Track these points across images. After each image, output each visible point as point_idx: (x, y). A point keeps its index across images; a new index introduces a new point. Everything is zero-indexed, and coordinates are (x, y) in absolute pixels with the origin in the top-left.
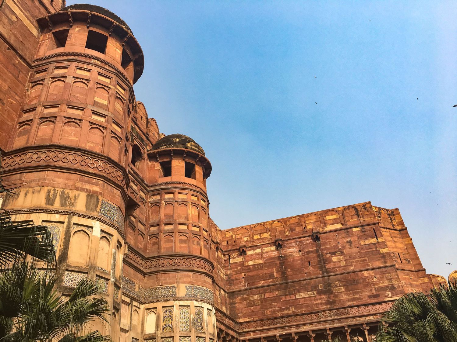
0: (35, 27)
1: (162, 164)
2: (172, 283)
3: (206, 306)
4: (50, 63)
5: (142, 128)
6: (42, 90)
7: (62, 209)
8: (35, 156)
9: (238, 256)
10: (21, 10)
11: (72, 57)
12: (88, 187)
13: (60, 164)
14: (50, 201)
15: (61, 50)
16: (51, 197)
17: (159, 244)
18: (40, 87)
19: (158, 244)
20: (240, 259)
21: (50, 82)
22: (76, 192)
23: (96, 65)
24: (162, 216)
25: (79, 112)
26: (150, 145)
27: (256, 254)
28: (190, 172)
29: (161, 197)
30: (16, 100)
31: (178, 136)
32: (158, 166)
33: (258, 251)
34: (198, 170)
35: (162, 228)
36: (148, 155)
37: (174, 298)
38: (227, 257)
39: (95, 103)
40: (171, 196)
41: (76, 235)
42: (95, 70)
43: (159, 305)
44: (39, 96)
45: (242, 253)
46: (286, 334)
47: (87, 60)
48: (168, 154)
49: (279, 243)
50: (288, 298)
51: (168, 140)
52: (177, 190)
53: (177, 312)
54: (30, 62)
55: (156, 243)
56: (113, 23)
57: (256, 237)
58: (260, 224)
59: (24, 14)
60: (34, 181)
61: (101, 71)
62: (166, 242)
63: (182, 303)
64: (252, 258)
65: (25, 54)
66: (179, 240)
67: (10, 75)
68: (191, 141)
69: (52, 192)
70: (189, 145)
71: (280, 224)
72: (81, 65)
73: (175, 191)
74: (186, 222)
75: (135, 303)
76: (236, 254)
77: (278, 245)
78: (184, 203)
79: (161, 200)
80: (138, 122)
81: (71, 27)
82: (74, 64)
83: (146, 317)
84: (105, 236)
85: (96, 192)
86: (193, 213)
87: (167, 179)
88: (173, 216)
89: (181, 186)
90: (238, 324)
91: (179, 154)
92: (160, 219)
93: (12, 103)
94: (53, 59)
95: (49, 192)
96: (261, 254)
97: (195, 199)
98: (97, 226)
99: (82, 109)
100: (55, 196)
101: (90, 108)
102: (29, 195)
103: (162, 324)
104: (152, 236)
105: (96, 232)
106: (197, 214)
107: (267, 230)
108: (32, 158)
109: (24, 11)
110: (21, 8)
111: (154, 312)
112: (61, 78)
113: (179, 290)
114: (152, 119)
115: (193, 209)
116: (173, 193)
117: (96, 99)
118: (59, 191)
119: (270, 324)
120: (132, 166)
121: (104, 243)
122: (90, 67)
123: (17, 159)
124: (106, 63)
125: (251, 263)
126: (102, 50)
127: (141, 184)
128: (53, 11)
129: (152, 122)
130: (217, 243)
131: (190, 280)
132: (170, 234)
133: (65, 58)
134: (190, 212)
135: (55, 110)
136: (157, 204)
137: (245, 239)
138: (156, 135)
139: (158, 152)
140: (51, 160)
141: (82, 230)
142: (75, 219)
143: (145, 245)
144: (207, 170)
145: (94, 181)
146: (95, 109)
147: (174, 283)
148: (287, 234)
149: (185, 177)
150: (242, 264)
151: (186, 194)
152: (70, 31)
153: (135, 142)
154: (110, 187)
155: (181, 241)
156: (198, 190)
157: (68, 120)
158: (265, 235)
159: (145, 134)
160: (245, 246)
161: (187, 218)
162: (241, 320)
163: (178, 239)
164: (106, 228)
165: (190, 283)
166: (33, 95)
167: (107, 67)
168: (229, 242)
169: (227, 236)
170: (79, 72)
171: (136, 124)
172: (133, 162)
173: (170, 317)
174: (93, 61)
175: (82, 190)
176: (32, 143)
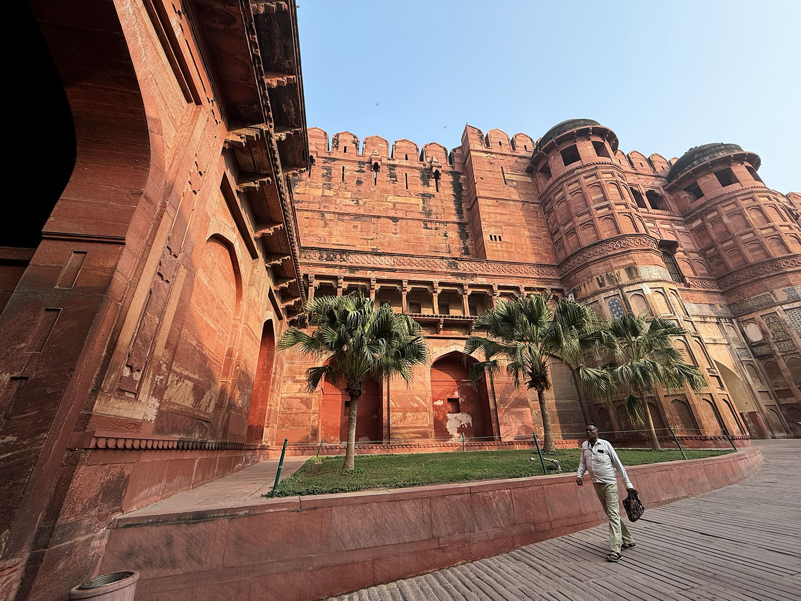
0: (527, 176)
1: (687, 190)
2: (762, 292)
4: (550, 194)
5: (647, 173)
6: (555, 215)
7: (612, 286)
8: (576, 261)
10: (515, 174)
11: (561, 180)
12: (622, 264)
14: (601, 285)
15: (551, 181)
16: (600, 282)
17: (724, 263)
18: (553, 213)
19: (722, 262)
21: (557, 206)
22: (616, 271)
23: (579, 174)
24: (714, 236)
25: (587, 216)
26: (663, 180)
28: (726, 180)
29: (703, 220)
30: (545, 231)
32: (684, 194)
35: (720, 247)
36: (665, 190)
37: (772, 304)
39: (594, 202)
40: (715, 214)
41: (632, 299)
42: (581, 177)
43: (757, 315)
44: (556, 220)
47: (572, 175)
48: (688, 177)
52: (719, 206)
53: (783, 316)
54: (538, 202)
55: (721, 262)
59: (517, 175)
60: (584, 276)
61: (586, 174)
62: (731, 258)
63: (786, 307)
65: (533, 199)
66: (749, 250)
67: (533, 219)
69: (600, 278)
72: (569, 182)
73: (717, 207)
74: (749, 229)
78: (736, 213)
79: (704, 222)
80: (639, 171)
81: (548, 159)
82: (564, 184)
83: (744, 328)
84: (657, 290)
85: (631, 264)
86: (755, 216)
88: (728, 231)
91: (703, 169)
93: (544, 234)
95: (598, 279)
97: (750, 201)
98: (646, 287)
99: (588, 212)
100: (603, 279)
101: (593, 207)
102: (587, 285)
103: (769, 331)
104: (711, 259)
105: (647, 291)
106: (761, 215)
109: (516, 173)
110: (514, 173)
111: (752, 323)
112: (562, 199)
113: (775, 296)
115: (752, 213)
116: (715, 210)
117: (593, 198)
118: (604, 275)
120: (655, 211)
121: (657, 296)
122: (576, 178)
123: (567, 267)
124: (586, 166)
127: (672, 220)
128: (530, 155)
131: (786, 283)
132: (733, 249)
133: (557, 184)
135: (571, 224)
136: (702, 228)
138: (666, 166)
139: (676, 182)
140: (587, 258)
141: (635, 294)
142: (626, 289)
143: (707, 269)
145: (625, 257)
146: (596, 206)
147: (765, 292)
149: (724, 186)
151: (733, 203)
152: (549, 162)
153: (647, 189)
154: (640, 255)
155: (751, 251)
157: (583, 226)
159: (653, 174)
161: (748, 225)
163: (747, 250)
165: (788, 285)
166: (552, 221)
167: (588, 168)
172: (654, 207)
173: (776, 323)
174: (576, 172)
175: (620, 267)
176: (569, 252)
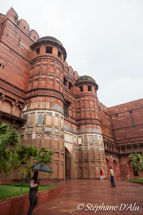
0: (30, 49)
1: (80, 87)
3: (98, 135)
4: (35, 61)
5: (72, 76)
6: (34, 70)
7: (42, 108)
9: (115, 117)
11: (42, 57)
12: (50, 100)
13: (41, 94)
15: (38, 55)
16: (39, 105)
17: (81, 115)
20: (115, 118)
21: (36, 67)
26: (75, 81)
27: (121, 116)
28: (90, 89)
29: (80, 99)
31: (85, 76)
32: (78, 88)
33: (122, 114)
34: (93, 88)
35: (81, 110)
36: (74, 84)
37: (87, 133)
38: (111, 117)
39: (50, 72)
40: (84, 98)
41: (47, 116)
42: (49, 60)
43: (82, 135)
45: (116, 116)
46: (134, 144)
47: (46, 57)
48: (81, 83)
49: (130, 111)
50: (135, 131)
51: (81, 78)
53: (88, 137)
54: (30, 62)
56: (53, 42)
57: (121, 109)
58: (123, 104)
59: (26, 45)
60: (34, 100)
61: (51, 60)
62: (83, 114)
64: (120, 117)
65: (28, 59)
67: (24, 67)
68: (89, 77)
69: (40, 103)
70: (88, 79)
71: (130, 104)
72: (44, 60)
74: (89, 107)
75: (74, 135)
76: (114, 116)
77: (131, 112)
78: (88, 100)
81: (41, 46)
82: (42, 60)
83: (78, 139)
84: (57, 115)
85: (52, 102)
86: (92, 104)
87: (82, 93)
88: (85, 106)
89: (87, 94)
90: (116, 141)
91: (86, 83)
92: (80, 107)
93: (26, 76)
94: (36, 59)
96: (123, 115)
97: (92, 98)
98: (54, 112)
99: (46, 75)
101: (48, 74)
102: (34, 105)
103: (84, 141)
104: (78, 113)
105: (54, 115)
107: (125, 107)
108: (33, 93)
111: (81, 138)
112: (39, 65)
113: (88, 130)
114: (75, 71)
115: (92, 102)
116: (84, 97)
117: (50, 71)
119: (128, 141)
120: (69, 90)
121: (56, 118)
122: (47, 60)
123: (30, 94)
124: (53, 57)
125: (119, 119)
126: (51, 52)
127: (73, 95)
128: (35, 42)
129: (75, 73)
130: (106, 113)
132: (84, 111)
133: (40, 58)
134: (90, 103)
135: (38, 76)
136: (79, 102)
137: (117, 110)
138: (77, 77)
139: (78, 83)
140: (38, 93)
141: (49, 114)
142: (47, 111)
143: (76, 116)
144: (97, 87)
145: (51, 98)
146: (50, 74)
147: (87, 128)
148: (134, 107)
149: (88, 91)
150: (116, 120)
151: (89, 97)
152: (40, 48)
153: (69, 81)
154: (57, 100)
156: (93, 95)
157: (42, 79)
158: (125, 108)
160: (117, 113)
161: (90, 105)
162: (117, 139)
163: (87, 113)
164: (56, 113)
165: (92, 128)
166: (32, 73)
168: (111, 112)
169: (110, 110)
170: (44, 62)
171: (69, 74)
172: (70, 88)
173: (86, 139)
174: (48, 57)
175: (48, 102)
176: (33, 88)
